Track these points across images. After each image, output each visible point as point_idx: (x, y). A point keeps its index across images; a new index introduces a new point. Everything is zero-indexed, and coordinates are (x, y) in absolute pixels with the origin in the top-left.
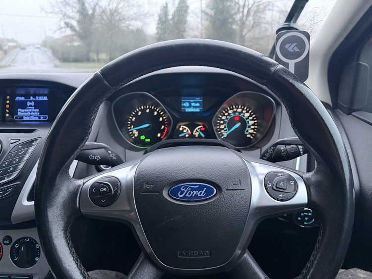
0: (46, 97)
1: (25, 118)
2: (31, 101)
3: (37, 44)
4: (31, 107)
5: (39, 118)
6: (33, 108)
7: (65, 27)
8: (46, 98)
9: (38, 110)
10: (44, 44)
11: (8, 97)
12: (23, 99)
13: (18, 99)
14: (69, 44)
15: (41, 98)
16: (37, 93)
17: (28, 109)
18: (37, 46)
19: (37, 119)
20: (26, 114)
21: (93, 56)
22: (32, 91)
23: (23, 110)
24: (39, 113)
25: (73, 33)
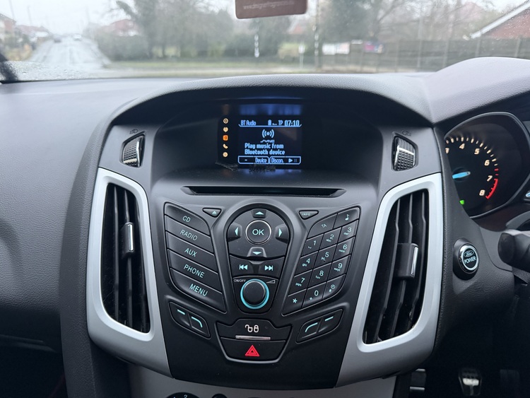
0: (298, 121)
1: (258, 161)
2: (268, 130)
3: (77, 34)
4: (268, 141)
5: (286, 160)
6: (272, 141)
7: (117, 9)
8: (297, 124)
9: (282, 146)
10: (87, 34)
11: (226, 121)
12: (253, 124)
13: (243, 124)
14: (121, 34)
15: (287, 124)
16: (281, 113)
17: (264, 143)
18: (76, 37)
19: (280, 162)
20: (259, 152)
21: (158, 51)
22: (270, 109)
23: (253, 146)
24: (283, 152)
25: (129, 17)
